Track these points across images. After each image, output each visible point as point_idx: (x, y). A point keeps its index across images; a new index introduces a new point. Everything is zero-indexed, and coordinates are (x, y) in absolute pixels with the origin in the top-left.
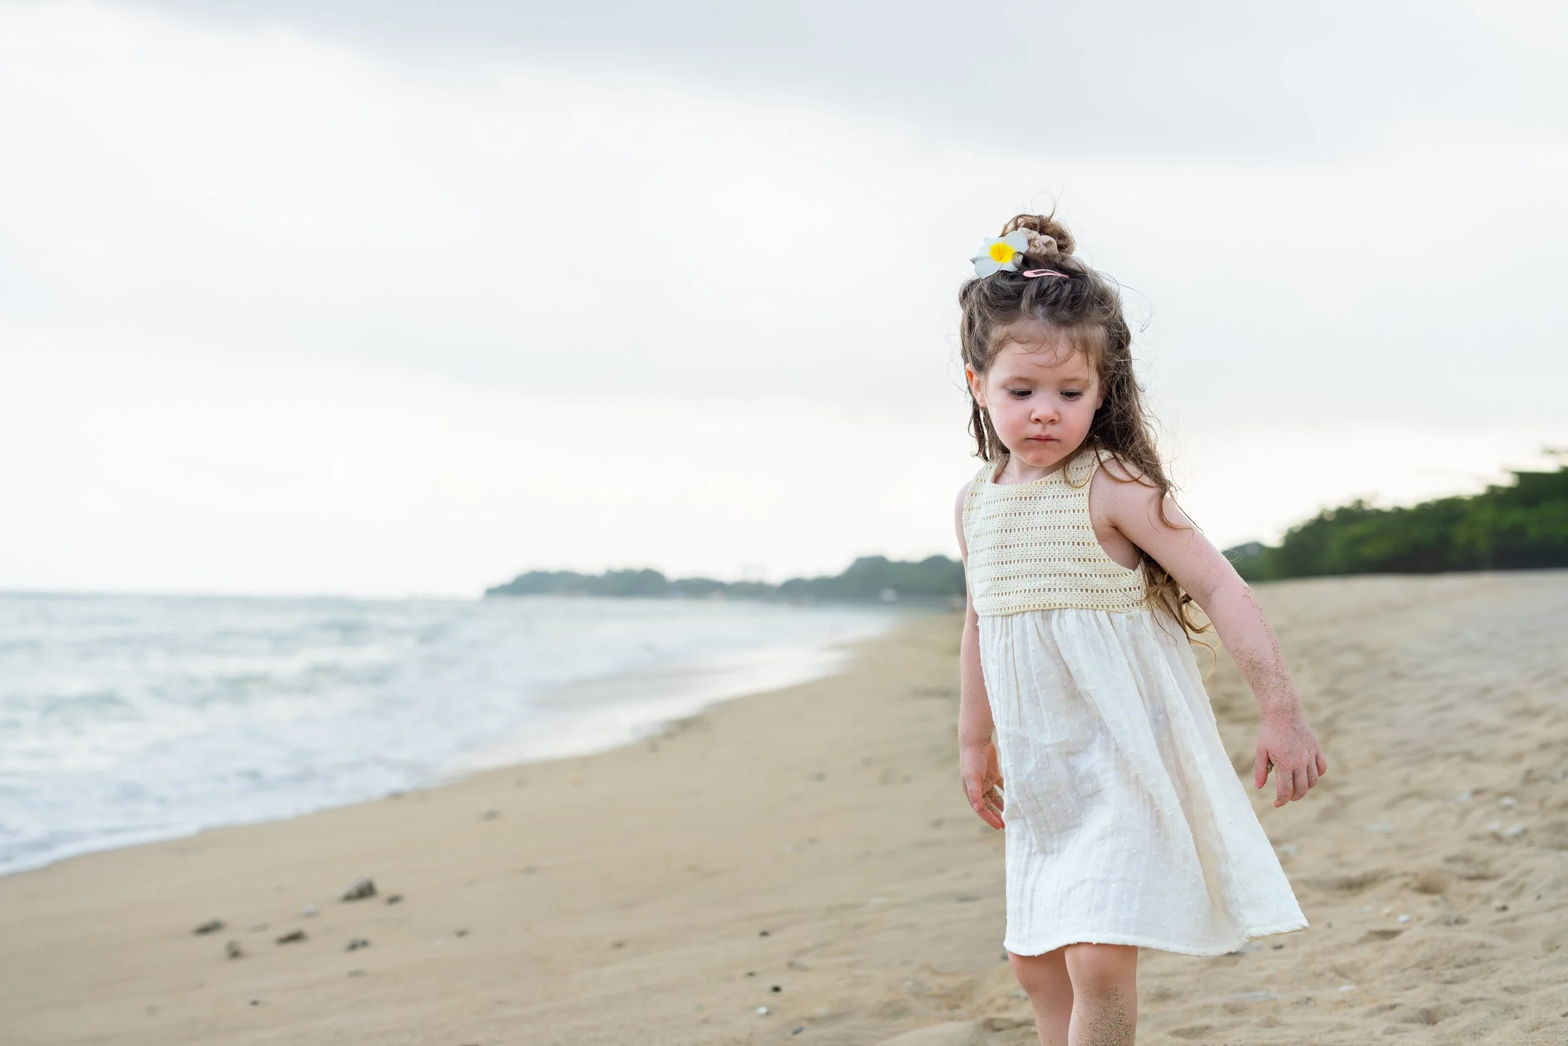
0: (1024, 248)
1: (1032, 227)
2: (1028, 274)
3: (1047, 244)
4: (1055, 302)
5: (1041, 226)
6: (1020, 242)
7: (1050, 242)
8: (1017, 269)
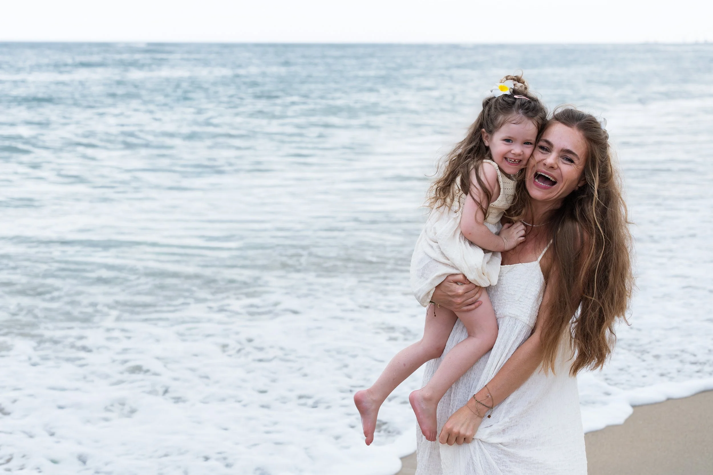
0: (513, 87)
1: (514, 80)
2: (516, 96)
3: (521, 86)
4: (527, 109)
5: (518, 80)
6: (510, 85)
7: (522, 86)
8: (510, 94)
